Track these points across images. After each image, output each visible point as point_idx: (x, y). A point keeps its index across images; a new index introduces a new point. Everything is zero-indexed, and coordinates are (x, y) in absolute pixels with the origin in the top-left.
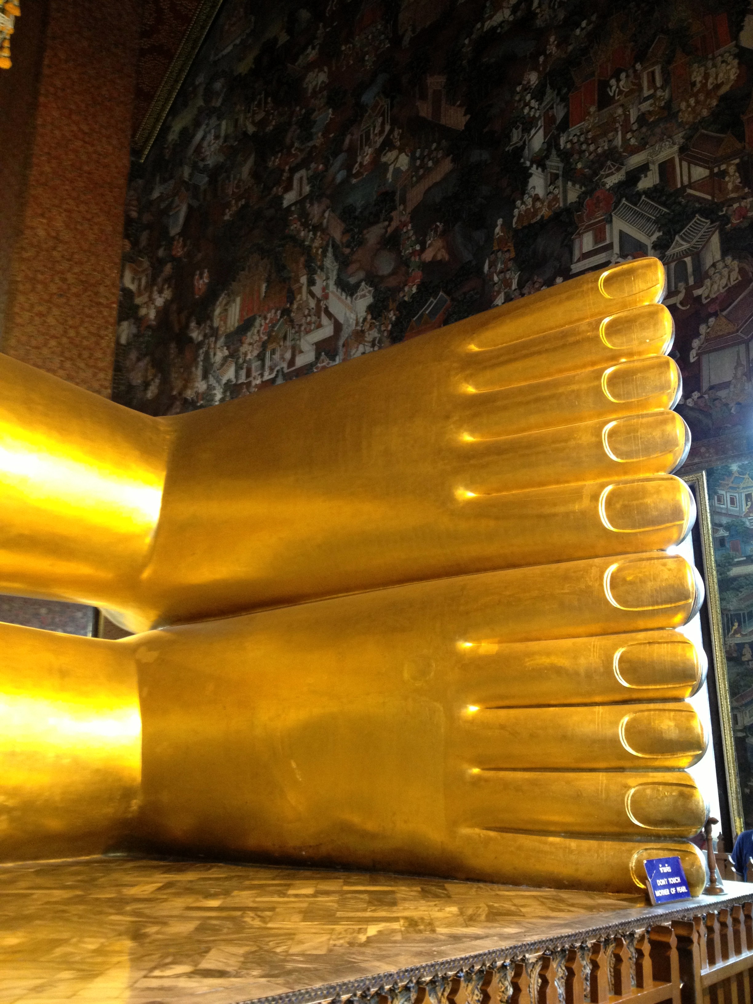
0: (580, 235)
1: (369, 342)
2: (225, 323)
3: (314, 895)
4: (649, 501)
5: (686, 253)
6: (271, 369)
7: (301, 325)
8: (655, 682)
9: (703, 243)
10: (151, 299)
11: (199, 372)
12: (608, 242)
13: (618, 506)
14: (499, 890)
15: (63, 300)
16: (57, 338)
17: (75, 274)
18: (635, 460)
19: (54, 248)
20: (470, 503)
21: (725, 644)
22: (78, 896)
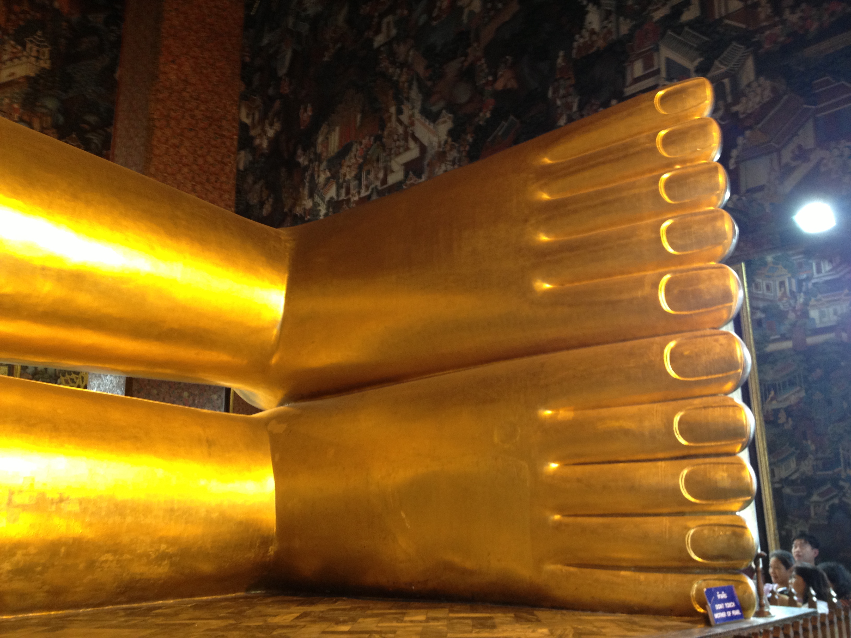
0: (632, 62)
1: (450, 161)
2: (327, 150)
3: (427, 620)
4: (702, 287)
5: (725, 75)
6: (367, 187)
7: (391, 149)
8: (709, 440)
9: (739, 66)
10: (264, 132)
11: (306, 192)
12: (655, 68)
13: (676, 292)
14: (580, 616)
15: (193, 133)
16: (188, 165)
17: (202, 111)
18: (689, 252)
19: (184, 90)
20: (547, 292)
21: (763, 409)
22: (231, 625)
